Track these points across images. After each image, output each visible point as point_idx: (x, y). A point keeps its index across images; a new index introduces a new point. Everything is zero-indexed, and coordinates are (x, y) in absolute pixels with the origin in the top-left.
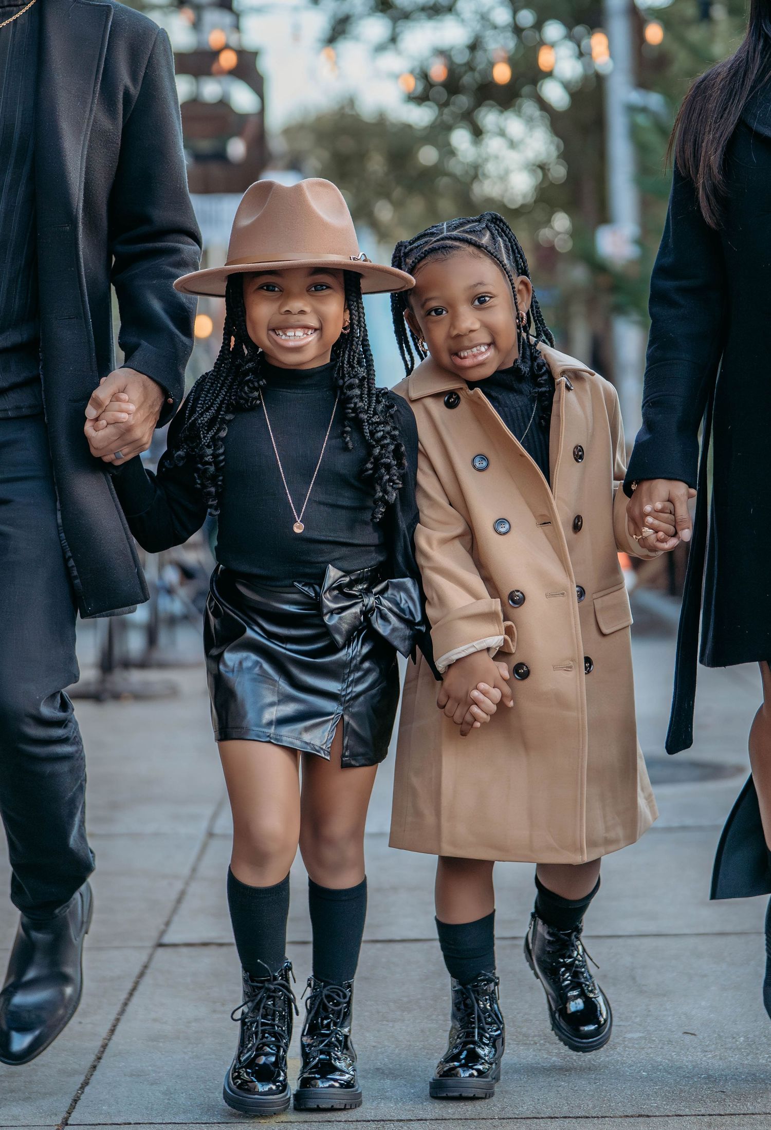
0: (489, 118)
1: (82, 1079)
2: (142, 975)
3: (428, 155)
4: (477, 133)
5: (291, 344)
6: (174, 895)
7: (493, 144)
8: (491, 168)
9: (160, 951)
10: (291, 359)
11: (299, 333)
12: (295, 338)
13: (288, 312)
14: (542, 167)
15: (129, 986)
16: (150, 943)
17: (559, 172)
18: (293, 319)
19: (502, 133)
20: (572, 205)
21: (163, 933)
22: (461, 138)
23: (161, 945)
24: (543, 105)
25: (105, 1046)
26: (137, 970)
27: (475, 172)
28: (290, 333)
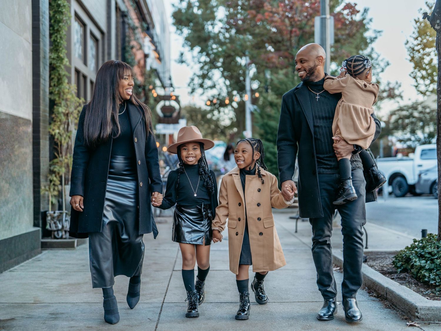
0: (222, 109)
1: (164, 295)
2: (171, 276)
3: (209, 116)
4: (219, 112)
5: (190, 160)
6: (174, 261)
7: (222, 114)
8: (221, 119)
9: (174, 272)
10: (190, 163)
11: (191, 158)
12: (191, 159)
13: (189, 154)
14: (232, 119)
15: (169, 278)
16: (172, 270)
17: (235, 120)
18: (190, 155)
19: (224, 112)
20: (238, 127)
21: (174, 268)
22: (216, 112)
23: (173, 270)
24: (232, 107)
25: (167, 289)
26: (170, 275)
27: (218, 120)
28: (190, 158)
